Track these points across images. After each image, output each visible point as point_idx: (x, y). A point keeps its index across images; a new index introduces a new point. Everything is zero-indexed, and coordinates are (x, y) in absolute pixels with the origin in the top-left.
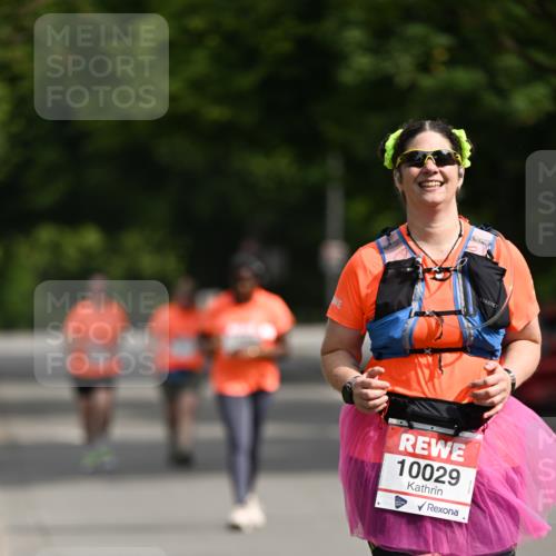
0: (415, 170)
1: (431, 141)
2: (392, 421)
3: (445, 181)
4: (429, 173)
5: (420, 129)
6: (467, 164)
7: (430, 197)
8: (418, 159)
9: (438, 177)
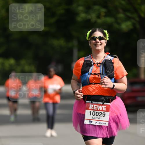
0: (94, 41)
1: (98, 34)
2: (87, 101)
3: (101, 44)
4: (97, 42)
5: (95, 31)
6: (108, 39)
7: (97, 48)
8: (94, 39)
9: (100, 43)
